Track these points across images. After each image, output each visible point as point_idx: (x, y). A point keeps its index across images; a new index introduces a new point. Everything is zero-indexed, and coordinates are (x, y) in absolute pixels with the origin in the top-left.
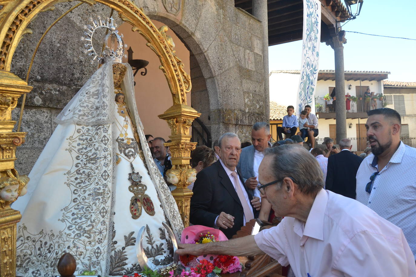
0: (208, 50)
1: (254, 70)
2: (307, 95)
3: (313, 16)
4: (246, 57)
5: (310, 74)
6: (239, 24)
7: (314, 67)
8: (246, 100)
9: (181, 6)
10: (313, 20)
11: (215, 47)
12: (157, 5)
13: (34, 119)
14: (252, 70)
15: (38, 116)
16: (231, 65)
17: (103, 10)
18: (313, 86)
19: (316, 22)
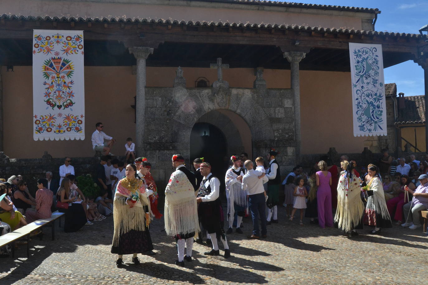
0: (245, 116)
1: (284, 116)
2: (372, 117)
3: (369, 59)
4: (276, 112)
5: (374, 102)
6: (270, 96)
7: (378, 95)
8: (276, 134)
9: (227, 102)
10: (370, 62)
11: (250, 113)
12: (215, 106)
13: (170, 153)
14: (281, 118)
15: (172, 152)
16: (263, 119)
17: (191, 116)
18: (381, 109)
19: (376, 62)
